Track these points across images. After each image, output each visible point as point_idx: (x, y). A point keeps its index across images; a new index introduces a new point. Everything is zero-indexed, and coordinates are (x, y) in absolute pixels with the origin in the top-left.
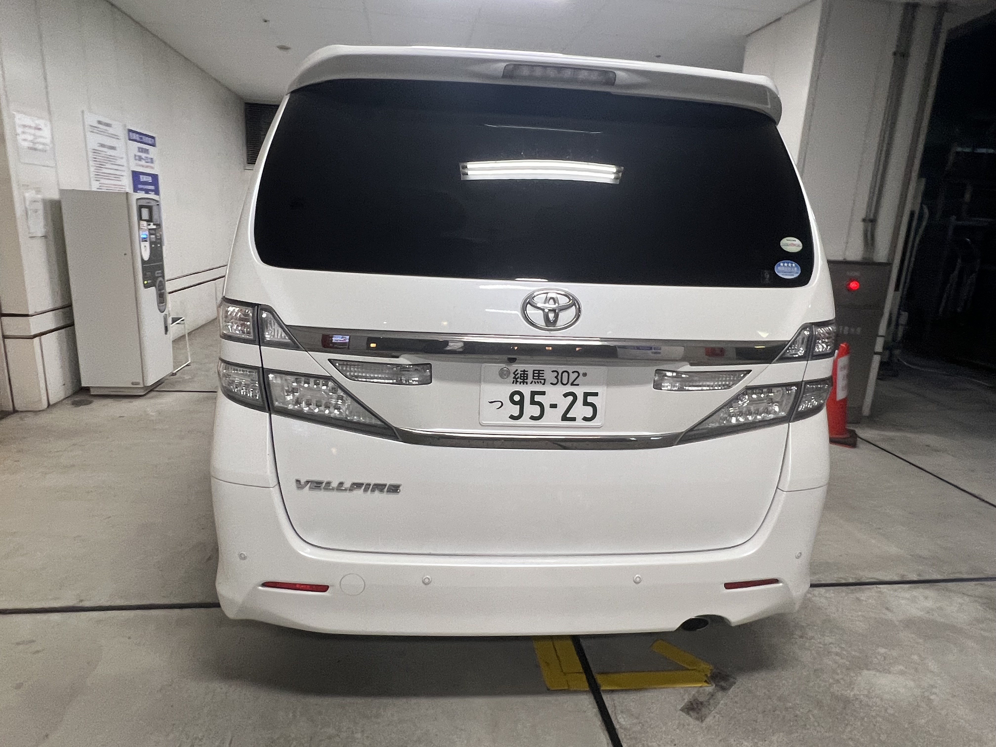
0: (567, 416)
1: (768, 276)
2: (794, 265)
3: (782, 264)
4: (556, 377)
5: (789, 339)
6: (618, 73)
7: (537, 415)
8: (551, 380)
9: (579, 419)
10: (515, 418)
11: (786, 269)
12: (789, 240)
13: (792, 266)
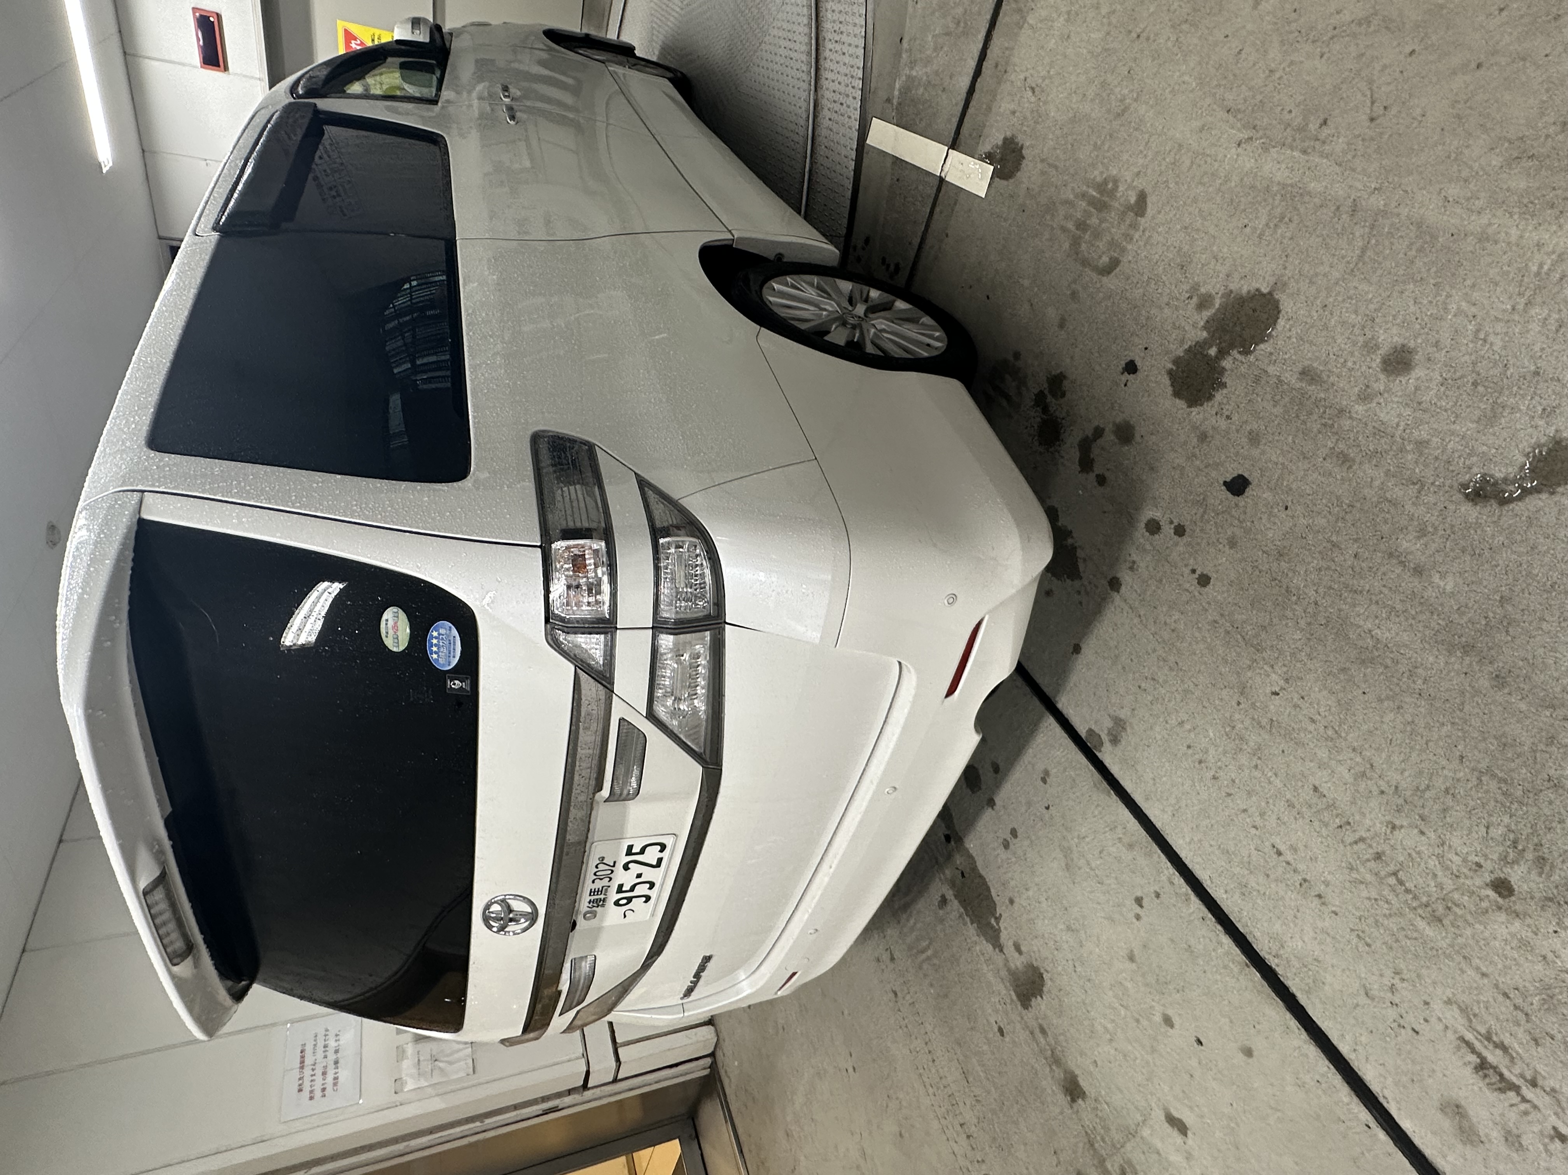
0: (654, 863)
1: (457, 682)
2: (435, 634)
3: (435, 656)
5: (572, 668)
6: (143, 884)
7: (648, 885)
8: (605, 882)
9: (660, 855)
10: (648, 898)
11: (444, 650)
12: (387, 633)
13: (436, 638)
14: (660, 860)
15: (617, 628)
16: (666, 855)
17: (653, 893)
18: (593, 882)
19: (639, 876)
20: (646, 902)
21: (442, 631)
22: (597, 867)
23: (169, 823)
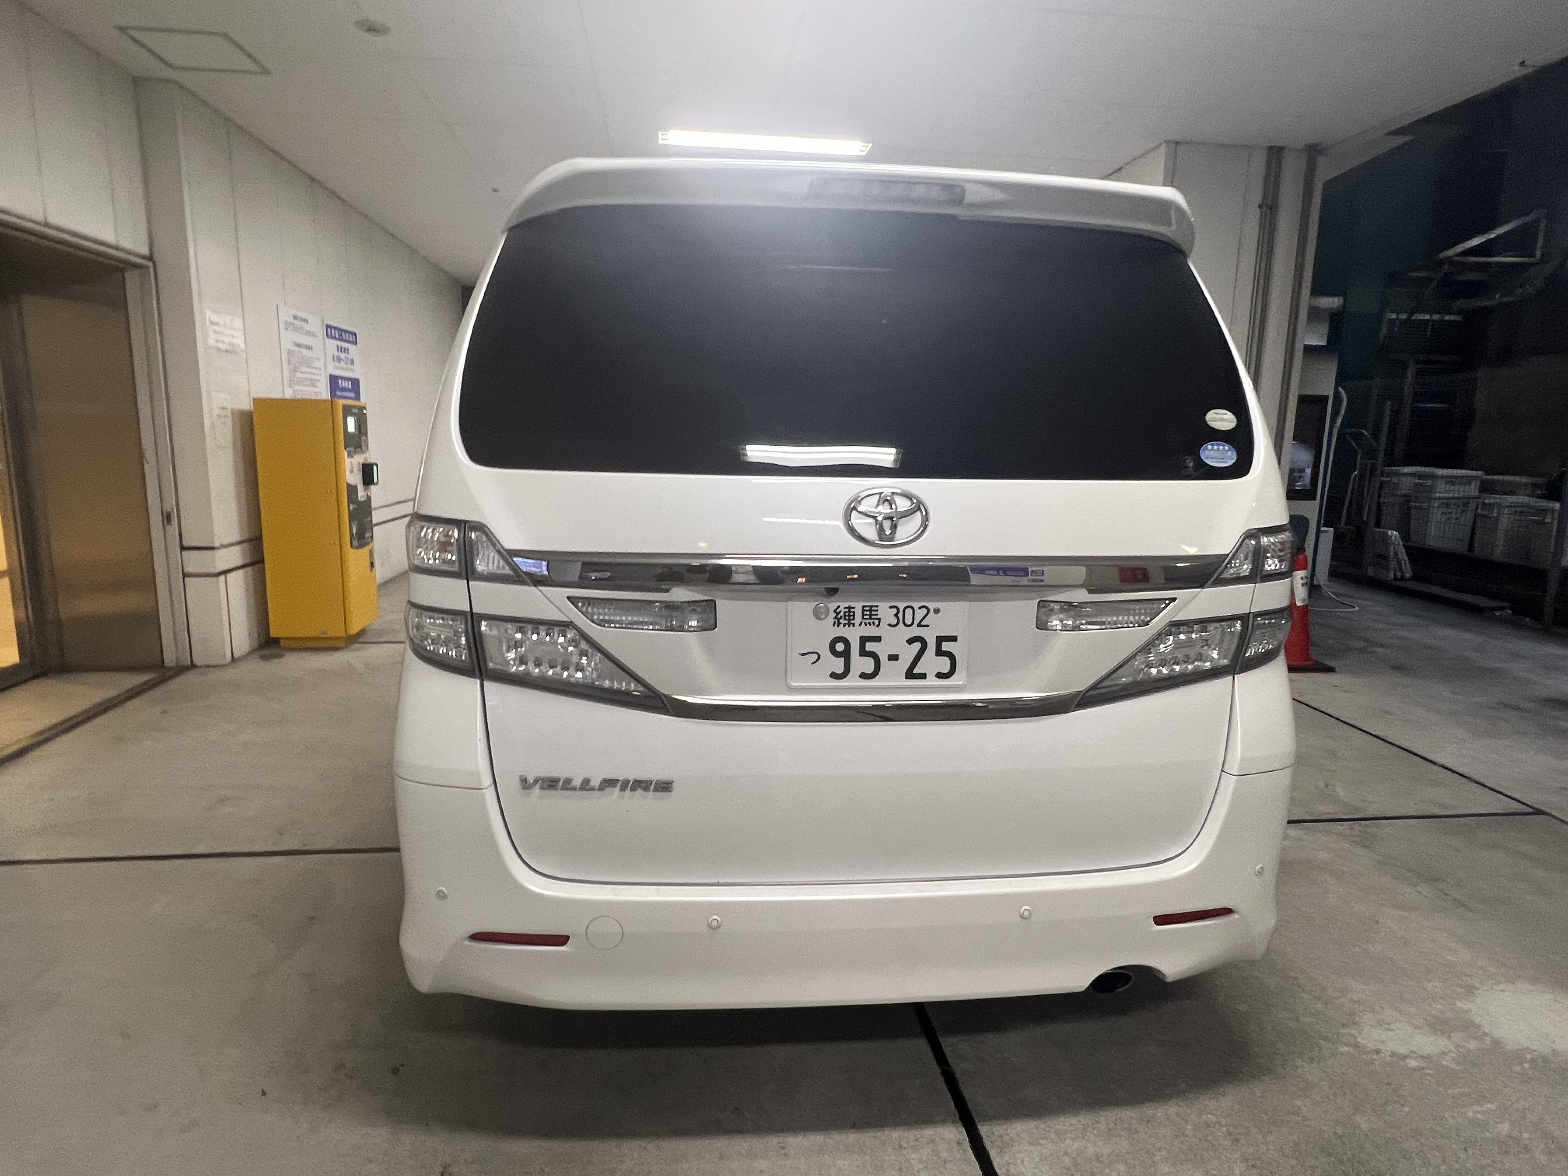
0: (914, 672)
1: (1191, 464)
2: (1227, 448)
3: (1210, 447)
4: (896, 615)
5: (1227, 553)
6: (971, 187)
7: (870, 671)
8: (890, 620)
9: (931, 675)
10: (840, 676)
11: (1216, 454)
12: (1218, 413)
13: (1224, 449)
14: (922, 676)
15: (1256, 583)
16: (932, 681)
18: (891, 607)
19: (893, 658)
20: (834, 676)
21: (1230, 453)
22: (920, 608)
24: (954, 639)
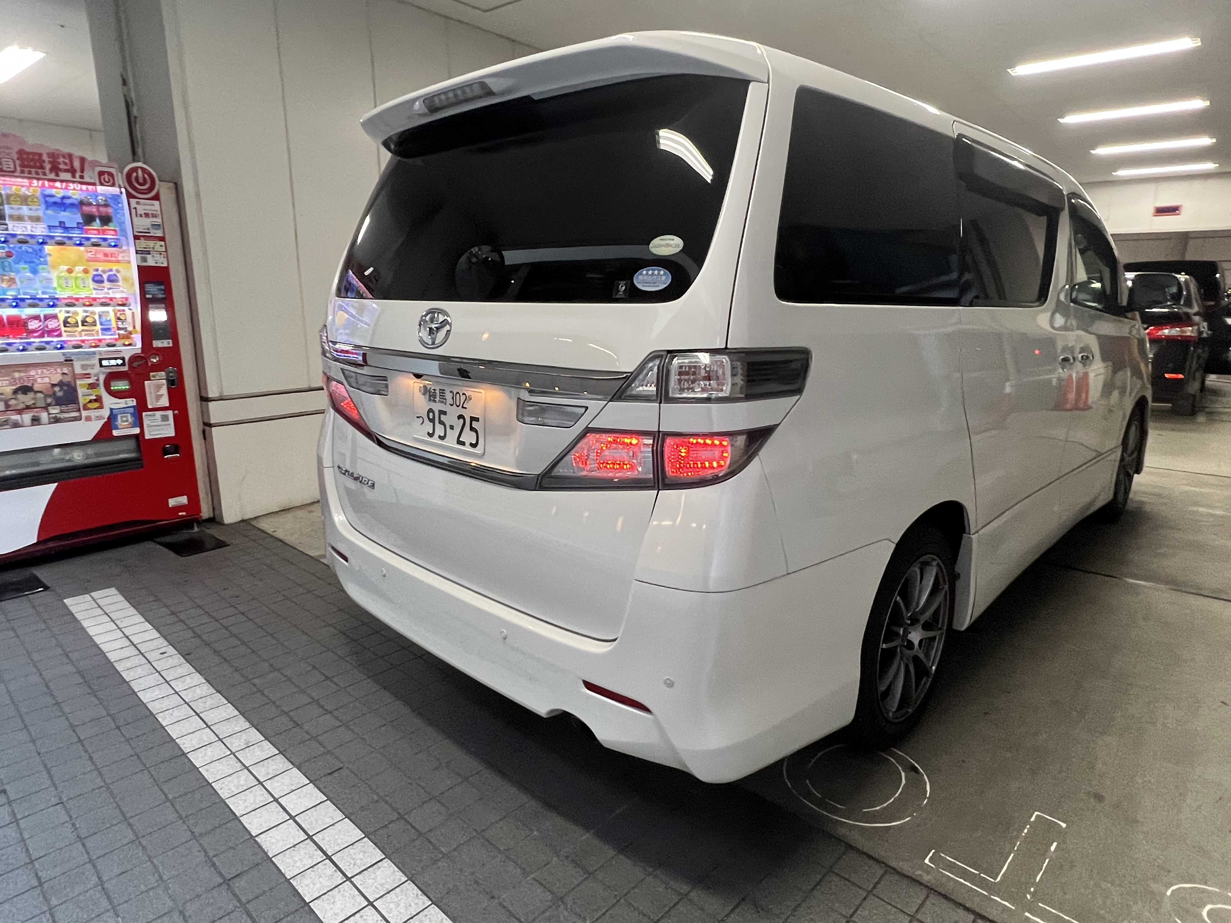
0: (461, 439)
1: (624, 288)
2: (662, 273)
3: (644, 272)
4: (453, 398)
5: (631, 370)
6: (487, 81)
7: (442, 435)
8: (450, 401)
9: (467, 444)
10: (431, 435)
11: (650, 278)
12: (663, 240)
13: (659, 273)
14: (463, 444)
15: (660, 403)
16: (468, 448)
17: (435, 440)
18: (451, 392)
19: (452, 427)
20: (428, 433)
21: (664, 278)
22: (463, 394)
23: (528, 98)
24: (477, 420)
